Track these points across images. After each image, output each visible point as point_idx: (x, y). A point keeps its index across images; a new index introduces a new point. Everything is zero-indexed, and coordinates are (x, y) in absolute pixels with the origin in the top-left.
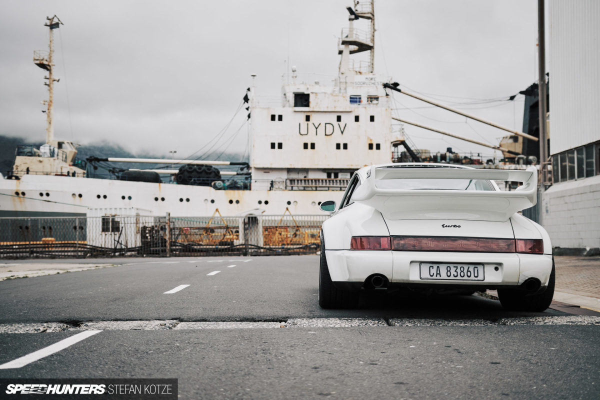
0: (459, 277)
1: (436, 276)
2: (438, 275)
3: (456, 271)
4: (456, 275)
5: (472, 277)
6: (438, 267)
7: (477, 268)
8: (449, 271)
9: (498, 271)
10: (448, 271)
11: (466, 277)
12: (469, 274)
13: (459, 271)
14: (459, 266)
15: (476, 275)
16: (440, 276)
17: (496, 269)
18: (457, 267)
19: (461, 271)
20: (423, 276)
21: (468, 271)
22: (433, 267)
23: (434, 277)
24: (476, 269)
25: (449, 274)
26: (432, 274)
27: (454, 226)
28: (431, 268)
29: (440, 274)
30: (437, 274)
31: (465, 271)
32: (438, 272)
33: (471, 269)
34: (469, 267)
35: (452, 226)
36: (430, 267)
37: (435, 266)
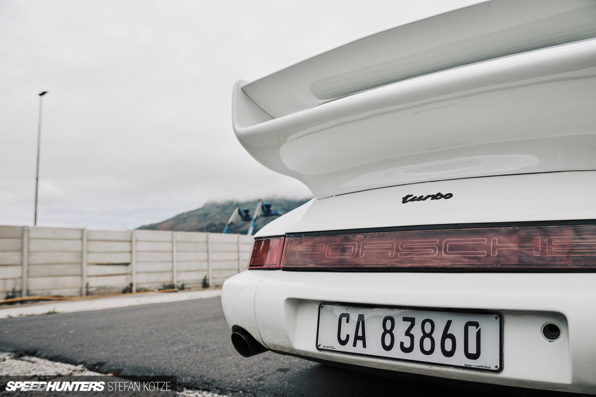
0: (416, 354)
1: (355, 345)
2: (360, 343)
3: (408, 333)
4: (407, 345)
5: (459, 358)
6: (361, 317)
7: (476, 324)
8: (390, 332)
9: (556, 342)
10: (386, 332)
11: (437, 356)
12: (448, 346)
13: (417, 332)
14: (419, 318)
15: (472, 350)
16: (364, 346)
17: (552, 332)
18: (412, 321)
19: (426, 335)
20: (323, 343)
21: (446, 335)
22: (347, 316)
23: (349, 347)
24: (472, 331)
25: (388, 342)
26: (343, 338)
27: (434, 197)
28: (344, 319)
29: (363, 338)
30: (357, 338)
31: (438, 335)
32: (360, 334)
33: (457, 329)
34: (449, 323)
35: (428, 196)
36: (342, 315)
37: (354, 315)
